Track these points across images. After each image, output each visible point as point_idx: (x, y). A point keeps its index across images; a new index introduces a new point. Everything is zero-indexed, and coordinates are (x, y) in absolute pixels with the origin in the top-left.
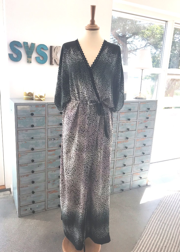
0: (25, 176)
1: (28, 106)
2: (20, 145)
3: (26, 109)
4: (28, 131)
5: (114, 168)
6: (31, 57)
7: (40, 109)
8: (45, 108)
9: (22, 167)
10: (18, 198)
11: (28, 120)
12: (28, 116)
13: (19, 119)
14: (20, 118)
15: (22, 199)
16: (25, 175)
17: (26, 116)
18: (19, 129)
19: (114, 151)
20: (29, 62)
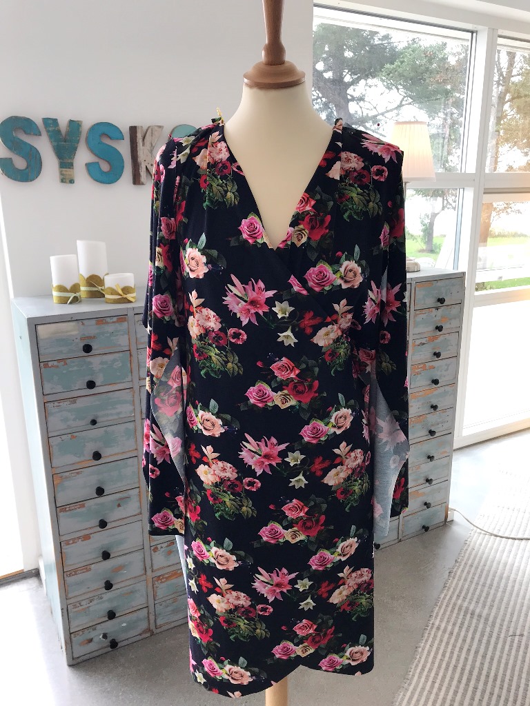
0: (80, 540)
1: (72, 324)
2: (55, 447)
3: (67, 332)
4: (78, 400)
6: (71, 166)
7: (110, 328)
8: (126, 324)
9: (68, 513)
10: (62, 609)
11: (75, 368)
12: (73, 355)
13: (46, 366)
14: (50, 364)
15: (75, 610)
17: (70, 356)
18: (47, 399)
20: (67, 180)
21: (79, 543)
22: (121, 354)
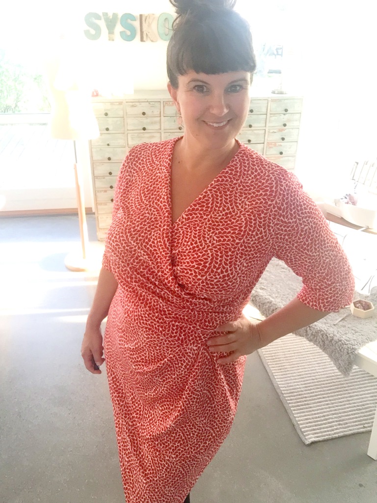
2: (93, 152)
4: (103, 135)
6: (113, 33)
7: (116, 107)
8: (122, 106)
9: (99, 180)
11: (103, 122)
12: (102, 116)
16: (102, 191)
17: (100, 116)
20: (111, 39)
21: (103, 193)
22: (120, 119)
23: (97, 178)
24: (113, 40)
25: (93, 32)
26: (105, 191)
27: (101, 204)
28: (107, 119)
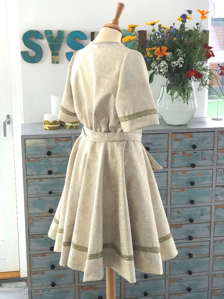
0: (40, 256)
1: (43, 140)
2: (30, 203)
3: (40, 144)
4: (44, 180)
5: (209, 257)
6: (57, 54)
7: (62, 144)
8: (70, 142)
9: (35, 239)
10: (29, 292)
11: (43, 163)
12: (43, 156)
13: (29, 160)
14: (31, 160)
15: (35, 294)
16: (39, 254)
17: (40, 156)
18: (28, 177)
19: (209, 224)
20: (55, 62)
21: (40, 257)
22: (67, 158)
23: (33, 238)
24: (57, 63)
25: (32, 53)
26: (43, 255)
27: (36, 273)
28: (50, 159)
